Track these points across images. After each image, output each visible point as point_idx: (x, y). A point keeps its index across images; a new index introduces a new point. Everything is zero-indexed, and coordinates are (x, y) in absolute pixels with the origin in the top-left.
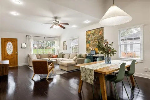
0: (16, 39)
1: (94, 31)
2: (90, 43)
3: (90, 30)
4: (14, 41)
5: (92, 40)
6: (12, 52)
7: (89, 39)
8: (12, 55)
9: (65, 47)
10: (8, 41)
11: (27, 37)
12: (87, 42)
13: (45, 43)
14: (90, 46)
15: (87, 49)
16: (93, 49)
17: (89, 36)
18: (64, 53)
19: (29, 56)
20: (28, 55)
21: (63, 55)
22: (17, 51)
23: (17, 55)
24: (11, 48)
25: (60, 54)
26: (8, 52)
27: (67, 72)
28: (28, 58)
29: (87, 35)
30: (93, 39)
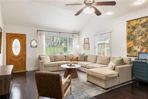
0: (24, 35)
1: (144, 20)
2: (135, 41)
3: (137, 19)
4: (22, 38)
5: (139, 36)
6: (19, 51)
7: (134, 33)
8: (18, 56)
9: (87, 46)
10: (15, 37)
11: (39, 32)
12: (128, 39)
13: (55, 41)
14: (134, 45)
15: (129, 50)
16: (142, 49)
17: (134, 28)
18: (86, 54)
19: (40, 58)
20: (39, 56)
21: (85, 57)
22: (25, 51)
23: (25, 56)
24: (19, 47)
25: (81, 56)
26: (14, 52)
27: (106, 91)
28: (39, 61)
29: (129, 28)
30: (142, 33)
